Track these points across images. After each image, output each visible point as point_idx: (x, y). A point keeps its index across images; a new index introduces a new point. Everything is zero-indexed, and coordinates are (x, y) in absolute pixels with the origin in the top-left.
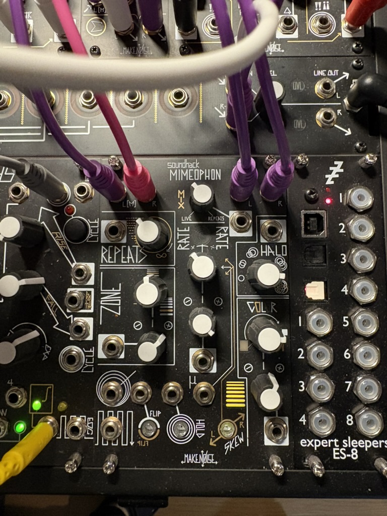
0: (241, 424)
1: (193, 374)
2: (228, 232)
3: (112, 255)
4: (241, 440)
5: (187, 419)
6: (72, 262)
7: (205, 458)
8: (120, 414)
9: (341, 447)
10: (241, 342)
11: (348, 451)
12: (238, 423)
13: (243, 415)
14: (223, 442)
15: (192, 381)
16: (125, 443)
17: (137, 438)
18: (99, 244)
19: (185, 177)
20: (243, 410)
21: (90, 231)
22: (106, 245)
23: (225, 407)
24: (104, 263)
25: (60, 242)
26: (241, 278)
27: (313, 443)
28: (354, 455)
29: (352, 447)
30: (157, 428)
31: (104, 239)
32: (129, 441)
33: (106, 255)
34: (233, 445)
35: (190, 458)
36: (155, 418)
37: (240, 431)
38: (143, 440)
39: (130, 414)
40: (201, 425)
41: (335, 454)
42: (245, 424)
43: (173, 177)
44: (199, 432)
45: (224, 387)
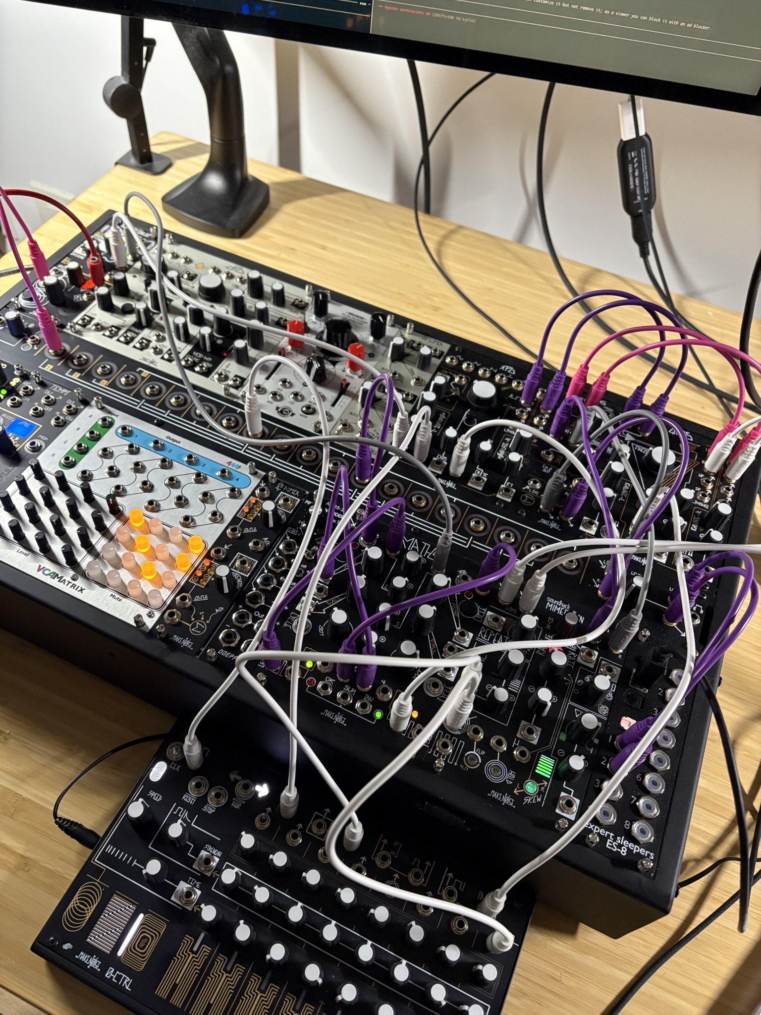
0: (543, 788)
1: (518, 738)
2: (576, 658)
3: (488, 635)
4: (539, 800)
5: (503, 766)
6: (458, 626)
7: (507, 800)
8: (455, 740)
9: (615, 840)
10: (562, 733)
11: (620, 846)
12: (540, 787)
13: (546, 783)
14: (524, 794)
15: (516, 742)
16: (450, 761)
17: (461, 761)
18: (481, 625)
19: (557, 611)
20: (547, 780)
21: (478, 614)
22: (486, 627)
23: (534, 771)
24: (480, 637)
25: (454, 611)
26: (576, 691)
27: (594, 828)
28: (623, 852)
29: (623, 845)
30: (478, 762)
31: (485, 623)
32: (455, 761)
33: (483, 634)
34: (532, 800)
35: (495, 795)
36: (480, 755)
37: (540, 793)
38: (465, 766)
39: (462, 743)
40: (512, 775)
41: (608, 843)
42: (545, 790)
43: (549, 608)
44: (508, 779)
45: (539, 757)
